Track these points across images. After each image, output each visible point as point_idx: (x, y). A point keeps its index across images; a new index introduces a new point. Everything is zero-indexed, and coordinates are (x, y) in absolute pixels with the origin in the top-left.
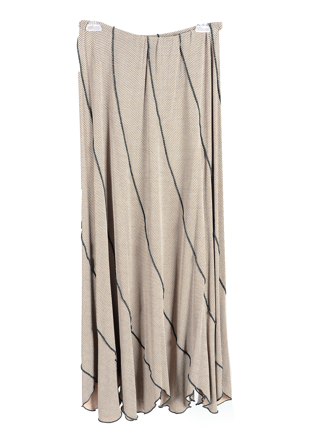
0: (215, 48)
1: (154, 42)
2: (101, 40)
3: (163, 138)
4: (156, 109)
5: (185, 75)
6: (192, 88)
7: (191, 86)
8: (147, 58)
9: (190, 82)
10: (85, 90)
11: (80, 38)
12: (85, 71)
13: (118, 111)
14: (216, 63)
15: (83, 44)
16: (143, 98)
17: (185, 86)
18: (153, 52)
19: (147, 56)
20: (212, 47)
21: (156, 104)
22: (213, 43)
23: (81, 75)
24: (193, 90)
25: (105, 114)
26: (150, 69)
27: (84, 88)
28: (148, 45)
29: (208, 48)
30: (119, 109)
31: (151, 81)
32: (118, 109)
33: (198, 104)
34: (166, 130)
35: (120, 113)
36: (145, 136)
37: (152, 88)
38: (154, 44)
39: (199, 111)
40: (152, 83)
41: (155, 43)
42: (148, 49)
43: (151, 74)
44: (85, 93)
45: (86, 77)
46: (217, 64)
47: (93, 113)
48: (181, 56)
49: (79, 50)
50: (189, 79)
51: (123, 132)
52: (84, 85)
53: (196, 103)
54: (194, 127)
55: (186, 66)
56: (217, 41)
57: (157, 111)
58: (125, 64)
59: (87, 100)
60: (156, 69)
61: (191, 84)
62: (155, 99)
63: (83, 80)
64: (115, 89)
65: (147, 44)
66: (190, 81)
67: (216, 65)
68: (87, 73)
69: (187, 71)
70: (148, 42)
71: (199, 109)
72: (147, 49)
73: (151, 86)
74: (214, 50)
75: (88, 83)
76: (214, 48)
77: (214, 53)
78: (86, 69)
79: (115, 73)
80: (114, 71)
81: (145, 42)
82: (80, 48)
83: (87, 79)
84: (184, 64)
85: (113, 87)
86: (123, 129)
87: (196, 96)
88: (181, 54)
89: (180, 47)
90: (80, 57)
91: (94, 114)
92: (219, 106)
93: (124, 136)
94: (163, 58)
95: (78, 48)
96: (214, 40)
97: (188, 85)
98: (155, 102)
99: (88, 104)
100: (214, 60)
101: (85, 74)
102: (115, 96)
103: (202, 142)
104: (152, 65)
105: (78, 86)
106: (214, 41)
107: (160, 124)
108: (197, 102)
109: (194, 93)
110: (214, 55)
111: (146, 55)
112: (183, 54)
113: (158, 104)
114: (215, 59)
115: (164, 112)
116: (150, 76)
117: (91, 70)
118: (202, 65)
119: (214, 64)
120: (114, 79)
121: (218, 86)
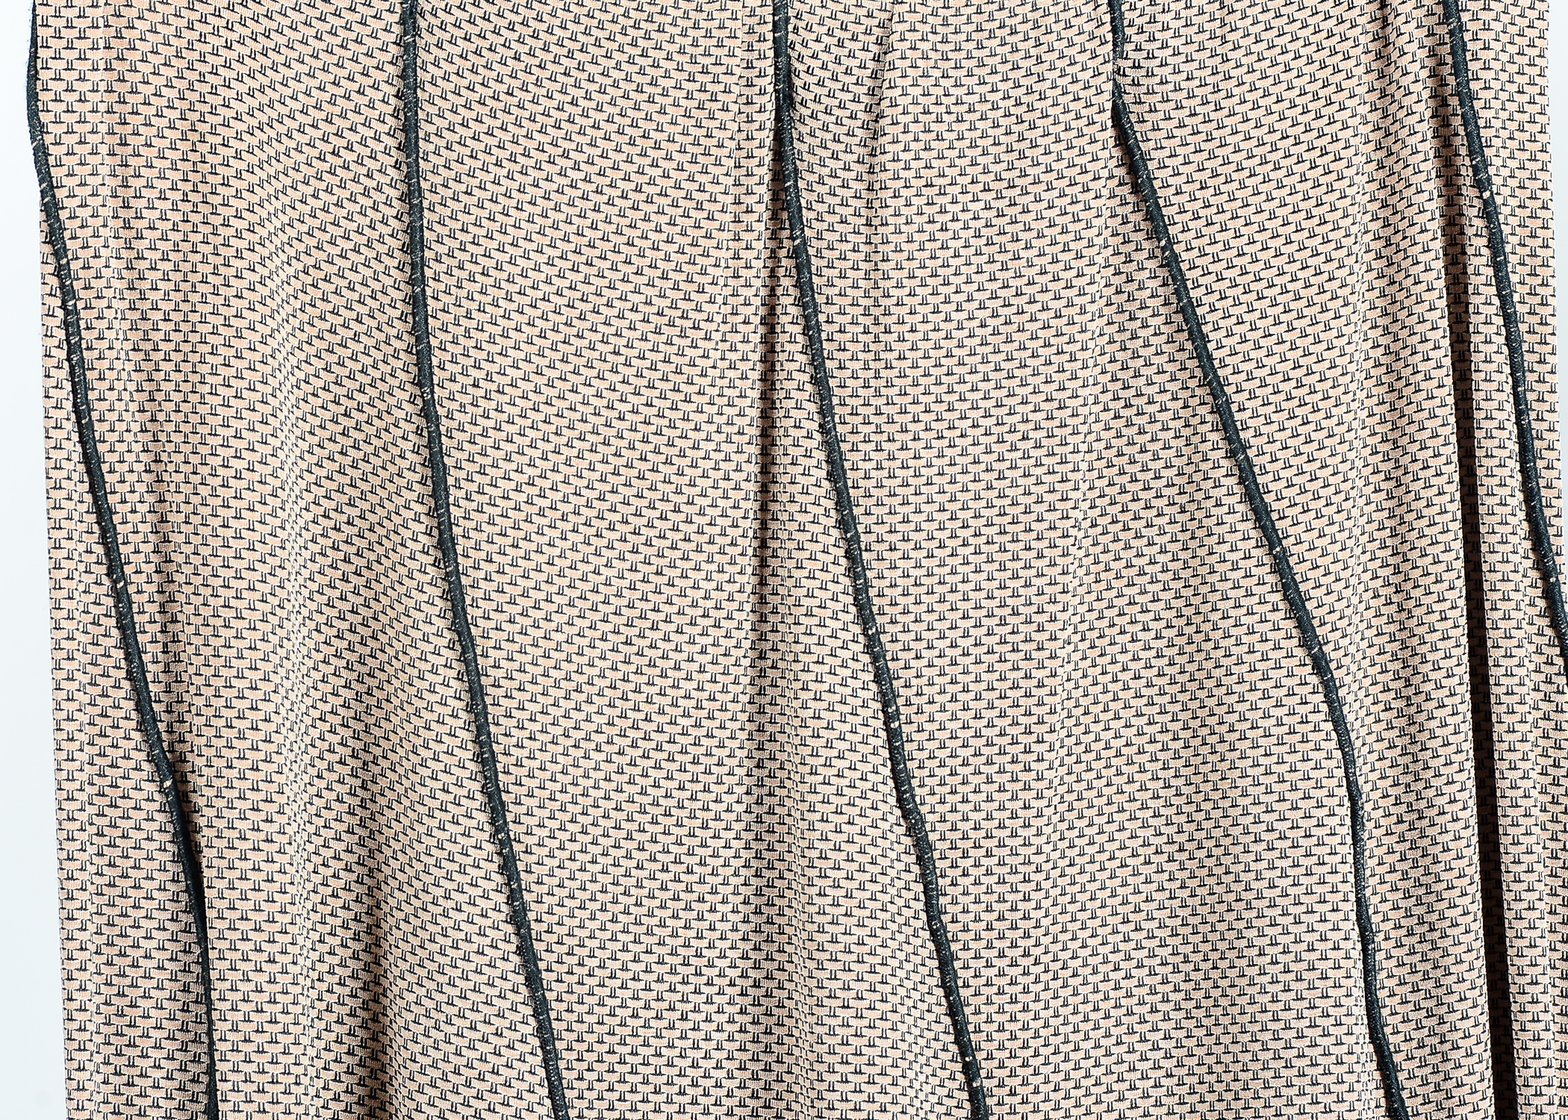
0: (1484, 94)
1: (840, 44)
2: (282, 40)
3: (970, 1071)
4: (886, 754)
5: (1173, 387)
6: (1261, 515)
7: (1253, 495)
8: (775, 216)
9: (1231, 454)
10: (114, 566)
11: (61, 23)
12: (118, 365)
13: (476, 786)
14: (1496, 244)
15: (95, 77)
16: (745, 636)
17: (1183, 499)
18: (835, 157)
19: (775, 199)
20: (1443, 84)
21: (887, 699)
22: (1458, 49)
23: (68, 405)
24: (1270, 537)
25: (339, 820)
26: (811, 329)
27: (99, 550)
28: (785, 76)
29: (1407, 101)
30: (486, 759)
31: (821, 455)
32: (479, 758)
33: (1330, 688)
34: (1001, 974)
35: (496, 808)
36: (767, 1050)
37: (835, 533)
38: (848, 72)
39: (1348, 762)
40: (831, 476)
41: (851, 55)
42: (778, 119)
43: (820, 379)
44: (120, 596)
45: (121, 427)
46: (1513, 259)
47: (210, 813)
48: (1126, 190)
49: (49, 139)
50: (1228, 427)
51: (541, 1009)
52: (103, 513)
53: (1314, 680)
54: (1308, 938)
55: (1181, 291)
56: (1497, 26)
57: (900, 779)
58: (548, 281)
59: (136, 677)
60: (876, 315)
61: (1246, 475)
62: (873, 646)
63: (91, 462)
64: (445, 545)
65: (767, 65)
66: (1236, 448)
67: (1499, 266)
68: (131, 387)
69: (1198, 338)
70: (780, 48)
71: (1344, 743)
72: (768, 118)
73: (830, 504)
74: (1470, 120)
75: (141, 488)
76: (1466, 97)
77: (1476, 148)
78: (128, 346)
79: (438, 375)
80: (422, 357)
81: (750, 66)
82: (57, 122)
83: (137, 448)
84: (1163, 273)
85: (418, 534)
86: (533, 980)
87: (1309, 605)
88: (1121, 172)
89: (1118, 92)
90: (63, 215)
91: (221, 824)
92: (1547, 699)
93: (550, 1059)
94: (943, 211)
95: (36, 128)
96: (1465, 17)
97: (1215, 493)
98: (877, 679)
99: (146, 722)
100: (1479, 223)
101: (112, 396)
102: (441, 623)
103: (1388, 1095)
104: (831, 291)
105: (45, 524)
106: (1461, 28)
107: (933, 911)
108: (1320, 665)
109: (1281, 566)
110: (1476, 170)
111: (763, 189)
112: (1151, 165)
113: (908, 703)
114: (1489, 212)
115: (975, 780)
116: (812, 408)
117: (176, 357)
118: (1351, 280)
119: (1479, 264)
120: (434, 441)
121: (1530, 494)
